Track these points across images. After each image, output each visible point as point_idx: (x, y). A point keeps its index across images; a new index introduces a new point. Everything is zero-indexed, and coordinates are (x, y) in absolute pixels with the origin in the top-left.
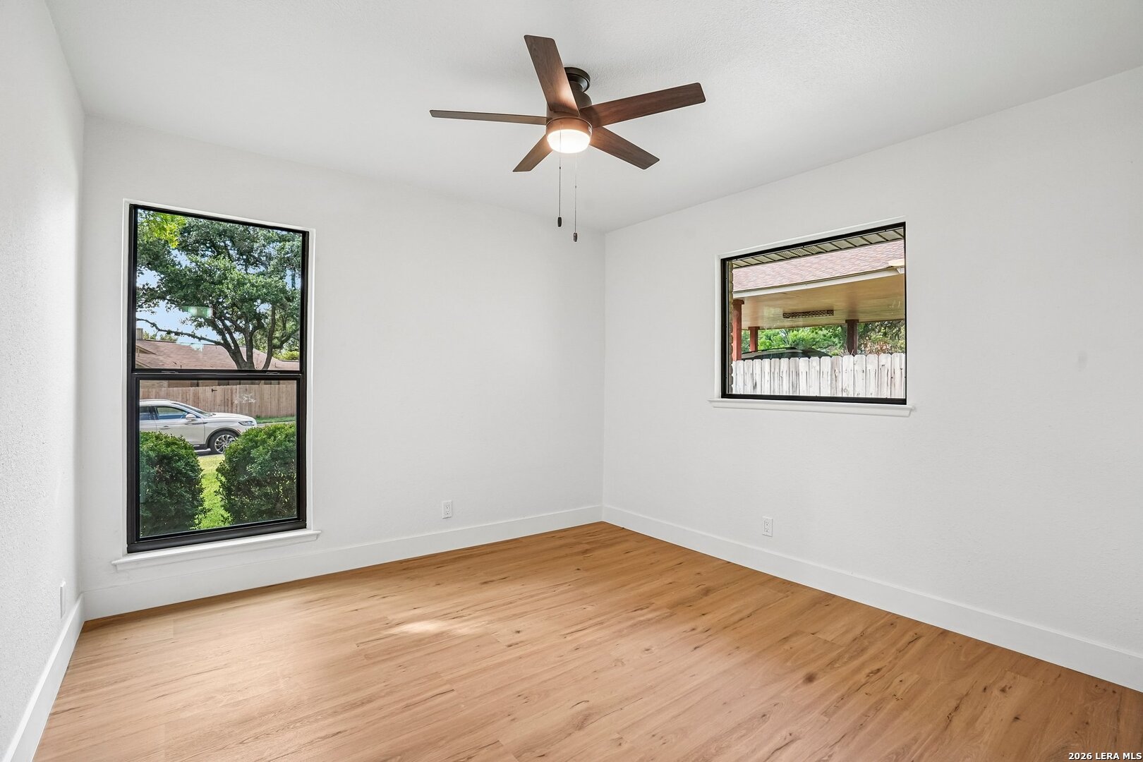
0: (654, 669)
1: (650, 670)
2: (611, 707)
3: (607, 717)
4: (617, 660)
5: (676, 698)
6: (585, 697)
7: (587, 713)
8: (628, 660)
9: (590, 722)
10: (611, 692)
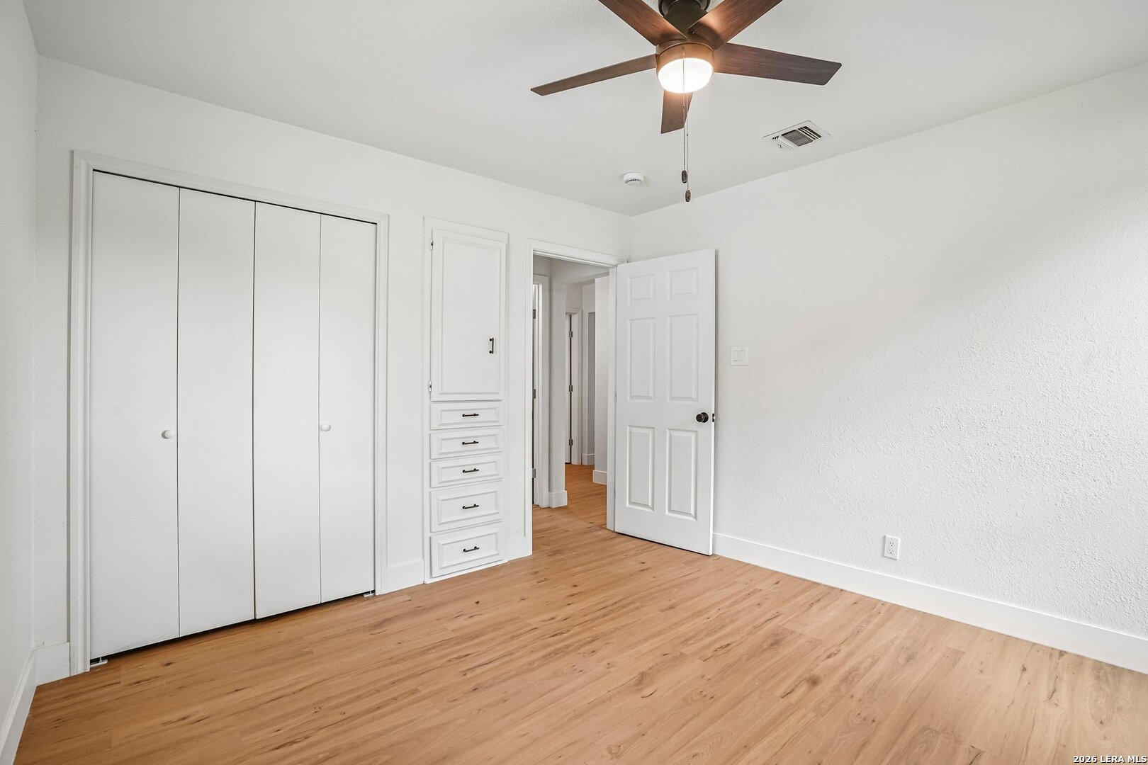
0: (570, 745)
1: (575, 743)
2: (619, 693)
3: (621, 683)
4: (618, 756)
5: (553, 705)
6: (647, 701)
7: (641, 686)
8: (603, 756)
9: (634, 680)
10: (620, 708)
